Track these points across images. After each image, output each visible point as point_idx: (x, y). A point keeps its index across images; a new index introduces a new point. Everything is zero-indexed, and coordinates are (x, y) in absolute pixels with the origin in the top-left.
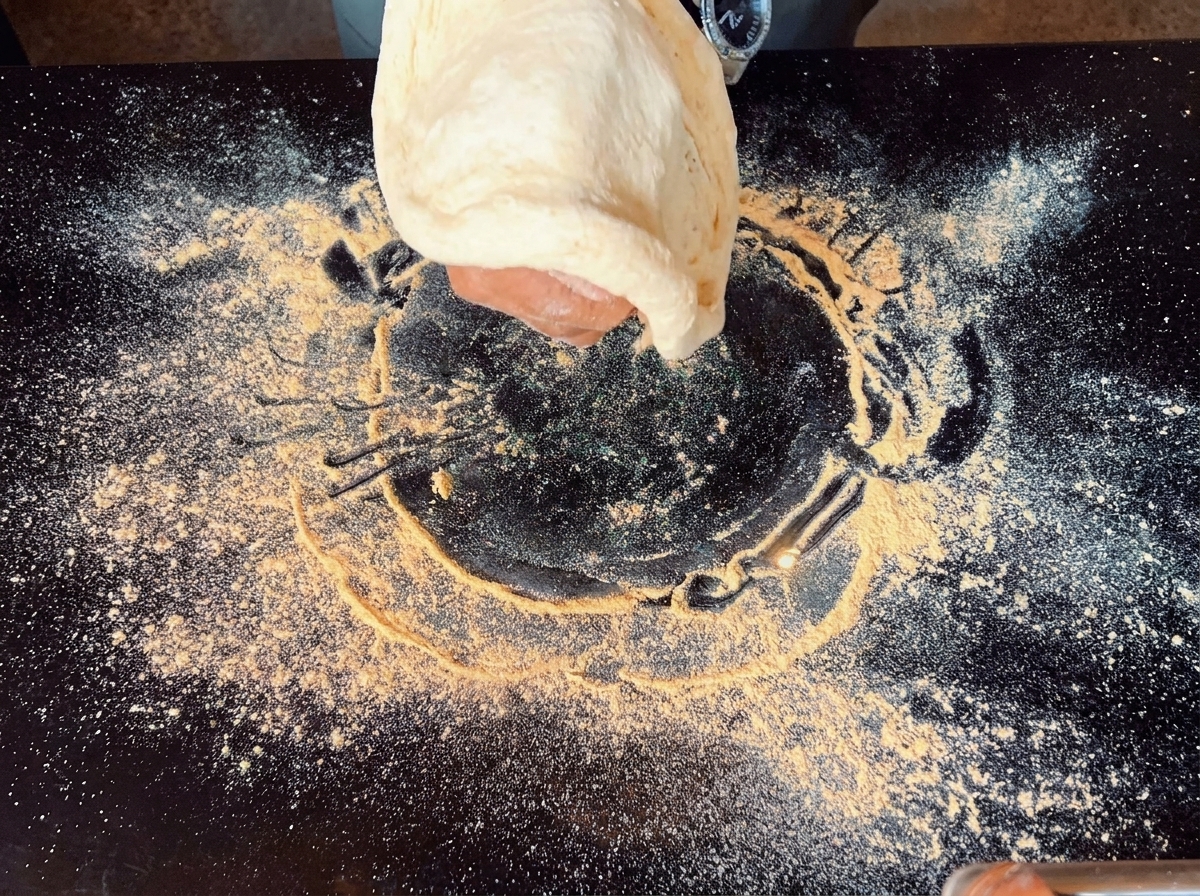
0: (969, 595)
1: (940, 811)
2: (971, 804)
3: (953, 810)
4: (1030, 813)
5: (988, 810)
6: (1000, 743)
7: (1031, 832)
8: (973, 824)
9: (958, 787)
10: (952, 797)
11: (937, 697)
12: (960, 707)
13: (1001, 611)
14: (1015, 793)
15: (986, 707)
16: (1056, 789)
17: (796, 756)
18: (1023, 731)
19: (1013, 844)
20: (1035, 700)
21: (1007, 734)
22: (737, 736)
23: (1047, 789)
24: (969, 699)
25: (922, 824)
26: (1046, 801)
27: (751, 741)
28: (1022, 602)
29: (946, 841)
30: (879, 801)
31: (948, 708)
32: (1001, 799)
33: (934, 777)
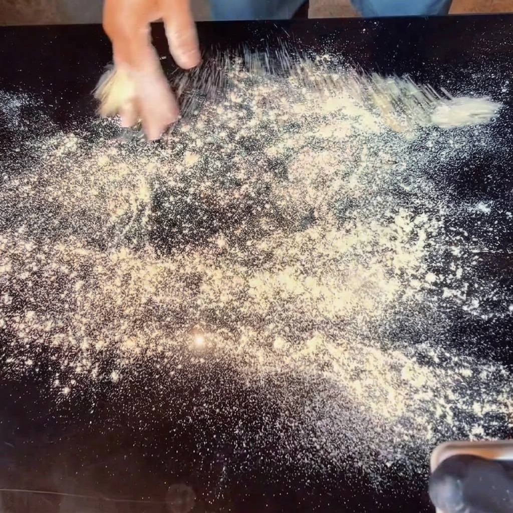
0: (447, 300)
1: (432, 414)
2: (448, 410)
3: (439, 412)
4: (480, 415)
5: (457, 414)
6: (463, 378)
7: (479, 425)
8: (449, 420)
9: (442, 401)
10: (438, 406)
11: (432, 353)
12: (443, 359)
13: (465, 308)
14: (472, 403)
15: (456, 359)
16: (495, 402)
17: (357, 384)
18: (476, 371)
19: (470, 431)
20: (481, 355)
21: (467, 373)
22: (326, 374)
23: (488, 402)
24: (448, 355)
25: (421, 420)
26: (488, 408)
27: (334, 377)
28: (476, 303)
29: (435, 430)
30: (401, 410)
31: (437, 360)
32: (465, 407)
33: (429, 395)
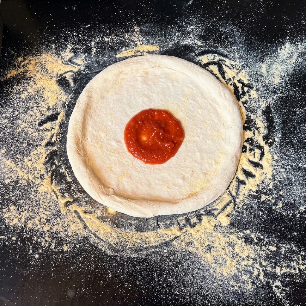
1: (251, 273)
2: (261, 271)
3: (256, 273)
4: (279, 274)
5: (266, 273)
6: (271, 251)
7: (279, 280)
8: (261, 277)
9: (257, 266)
10: (255, 269)
11: (253, 236)
12: (259, 239)
13: (274, 208)
14: (275, 268)
15: (267, 240)
16: (287, 266)
17: (208, 255)
18: (279, 248)
19: (273, 284)
20: (282, 238)
21: (273, 249)
22: (190, 249)
23: (285, 266)
24: (262, 237)
25: (245, 277)
26: (284, 270)
27: (194, 250)
29: (253, 283)
30: (234, 271)
31: (256, 241)
32: (271, 270)
33: (251, 262)
